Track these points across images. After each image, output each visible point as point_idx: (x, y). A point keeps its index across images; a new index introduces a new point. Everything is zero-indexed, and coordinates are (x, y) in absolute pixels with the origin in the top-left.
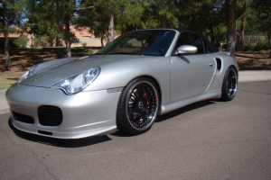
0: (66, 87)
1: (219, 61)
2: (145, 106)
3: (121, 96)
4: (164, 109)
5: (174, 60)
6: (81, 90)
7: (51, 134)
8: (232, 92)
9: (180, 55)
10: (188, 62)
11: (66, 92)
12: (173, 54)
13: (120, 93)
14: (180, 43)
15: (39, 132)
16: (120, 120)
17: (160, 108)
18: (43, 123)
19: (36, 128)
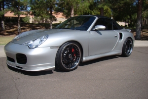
0: (30, 45)
2: (73, 57)
3: (58, 51)
4: (84, 59)
6: (37, 46)
7: (22, 68)
8: (129, 52)
9: (96, 30)
10: (101, 34)
11: (30, 47)
12: (92, 30)
13: (58, 49)
14: (97, 24)
15: (17, 67)
16: (57, 63)
17: (82, 58)
18: (19, 62)
19: (15, 64)
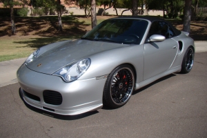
0: (64, 75)
1: (181, 43)
2: (124, 85)
4: (138, 86)
5: (147, 47)
6: (75, 78)
7: (54, 110)
8: (189, 66)
9: (151, 42)
10: (157, 47)
11: (64, 80)
12: (146, 42)
13: (105, 79)
14: (151, 33)
15: (44, 108)
17: (135, 86)
18: (47, 102)
19: (42, 104)
